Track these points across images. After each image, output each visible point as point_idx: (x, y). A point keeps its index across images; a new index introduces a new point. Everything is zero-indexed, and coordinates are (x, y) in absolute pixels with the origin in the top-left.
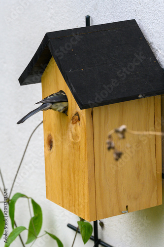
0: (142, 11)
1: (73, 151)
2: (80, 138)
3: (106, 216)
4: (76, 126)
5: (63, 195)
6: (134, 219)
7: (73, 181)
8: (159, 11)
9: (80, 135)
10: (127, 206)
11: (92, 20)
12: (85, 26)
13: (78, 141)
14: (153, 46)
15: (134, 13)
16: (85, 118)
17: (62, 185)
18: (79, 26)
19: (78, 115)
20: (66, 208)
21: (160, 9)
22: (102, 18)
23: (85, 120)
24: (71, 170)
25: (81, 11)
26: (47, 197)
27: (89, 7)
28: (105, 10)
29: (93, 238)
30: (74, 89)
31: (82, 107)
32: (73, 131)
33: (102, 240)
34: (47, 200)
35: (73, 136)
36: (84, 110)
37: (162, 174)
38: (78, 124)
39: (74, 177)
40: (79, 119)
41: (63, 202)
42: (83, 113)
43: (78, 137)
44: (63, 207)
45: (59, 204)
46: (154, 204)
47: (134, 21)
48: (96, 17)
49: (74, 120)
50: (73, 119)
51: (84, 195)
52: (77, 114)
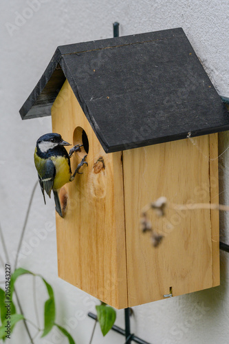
0: (192, 15)
1: (95, 211)
2: (105, 193)
3: (141, 302)
4: (100, 176)
5: (81, 273)
6: (181, 306)
7: (95, 253)
8: (215, 16)
9: (105, 189)
10: (171, 288)
11: (122, 28)
12: (112, 37)
13: (103, 197)
14: (207, 64)
15: (180, 19)
16: (112, 165)
17: (80, 258)
18: (104, 38)
19: (102, 161)
20: (86, 291)
21: (217, 14)
22: (136, 25)
23: (112, 168)
24: (93, 237)
25: (106, 16)
26: (59, 275)
27: (118, 11)
28: (140, 14)
29: (124, 332)
30: (96, 124)
31: (108, 149)
32: (96, 182)
33: (136, 335)
34: (60, 279)
35: (95, 190)
36: (111, 154)
37: (220, 242)
38: (102, 172)
39: (97, 247)
40: (104, 167)
41: (81, 282)
42: (110, 158)
43: (103, 192)
44: (81, 288)
45: (76, 285)
46: (208, 285)
47: (181, 29)
48: (128, 24)
49: (97, 168)
50: (95, 166)
51: (110, 272)
52: (101, 159)
